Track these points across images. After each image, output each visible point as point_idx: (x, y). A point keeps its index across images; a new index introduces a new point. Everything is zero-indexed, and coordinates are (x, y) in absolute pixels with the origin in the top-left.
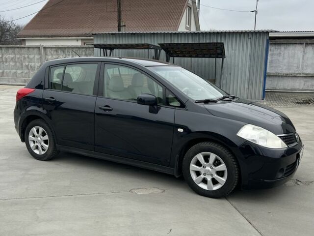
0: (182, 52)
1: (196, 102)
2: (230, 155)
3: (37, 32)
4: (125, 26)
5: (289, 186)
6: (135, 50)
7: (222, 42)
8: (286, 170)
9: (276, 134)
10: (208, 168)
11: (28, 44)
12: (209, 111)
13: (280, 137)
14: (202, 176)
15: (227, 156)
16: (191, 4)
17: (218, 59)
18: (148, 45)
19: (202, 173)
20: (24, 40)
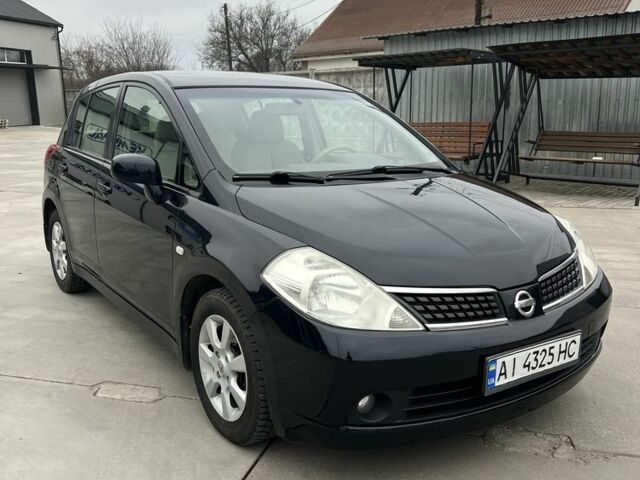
4: (490, 17)
20: (305, 63)
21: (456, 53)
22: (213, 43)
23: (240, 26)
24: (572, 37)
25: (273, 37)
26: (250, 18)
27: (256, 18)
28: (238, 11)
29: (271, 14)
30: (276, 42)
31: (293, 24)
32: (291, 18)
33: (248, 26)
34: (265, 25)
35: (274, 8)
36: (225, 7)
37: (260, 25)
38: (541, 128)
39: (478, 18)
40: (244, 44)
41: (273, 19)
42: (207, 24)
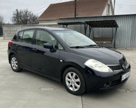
0: (97, 25)
1: (70, 48)
2: (81, 74)
3: (43, 19)
4: (77, 15)
5: (121, 92)
6: (77, 25)
7: (114, 20)
8: (112, 84)
9: (106, 64)
10: (73, 80)
11: (40, 24)
12: (74, 52)
13: (109, 66)
14: (70, 84)
15: (80, 74)
16: (110, 3)
17: (114, 28)
18: (80, 22)
19: (70, 82)
20: (38, 23)
21: (78, 22)
22: (14, 17)
23: (20, 14)
24: (100, 20)
25: (28, 16)
26: (23, 12)
27: (24, 12)
28: (20, 11)
29: (27, 11)
30: (28, 18)
31: (32, 14)
32: (32, 13)
33: (22, 14)
34: (26, 14)
35: (28, 10)
36: (17, 10)
37: (25, 14)
38: (93, 37)
39: (75, 15)
40: (21, 18)
41: (28, 13)
42: (13, 13)
